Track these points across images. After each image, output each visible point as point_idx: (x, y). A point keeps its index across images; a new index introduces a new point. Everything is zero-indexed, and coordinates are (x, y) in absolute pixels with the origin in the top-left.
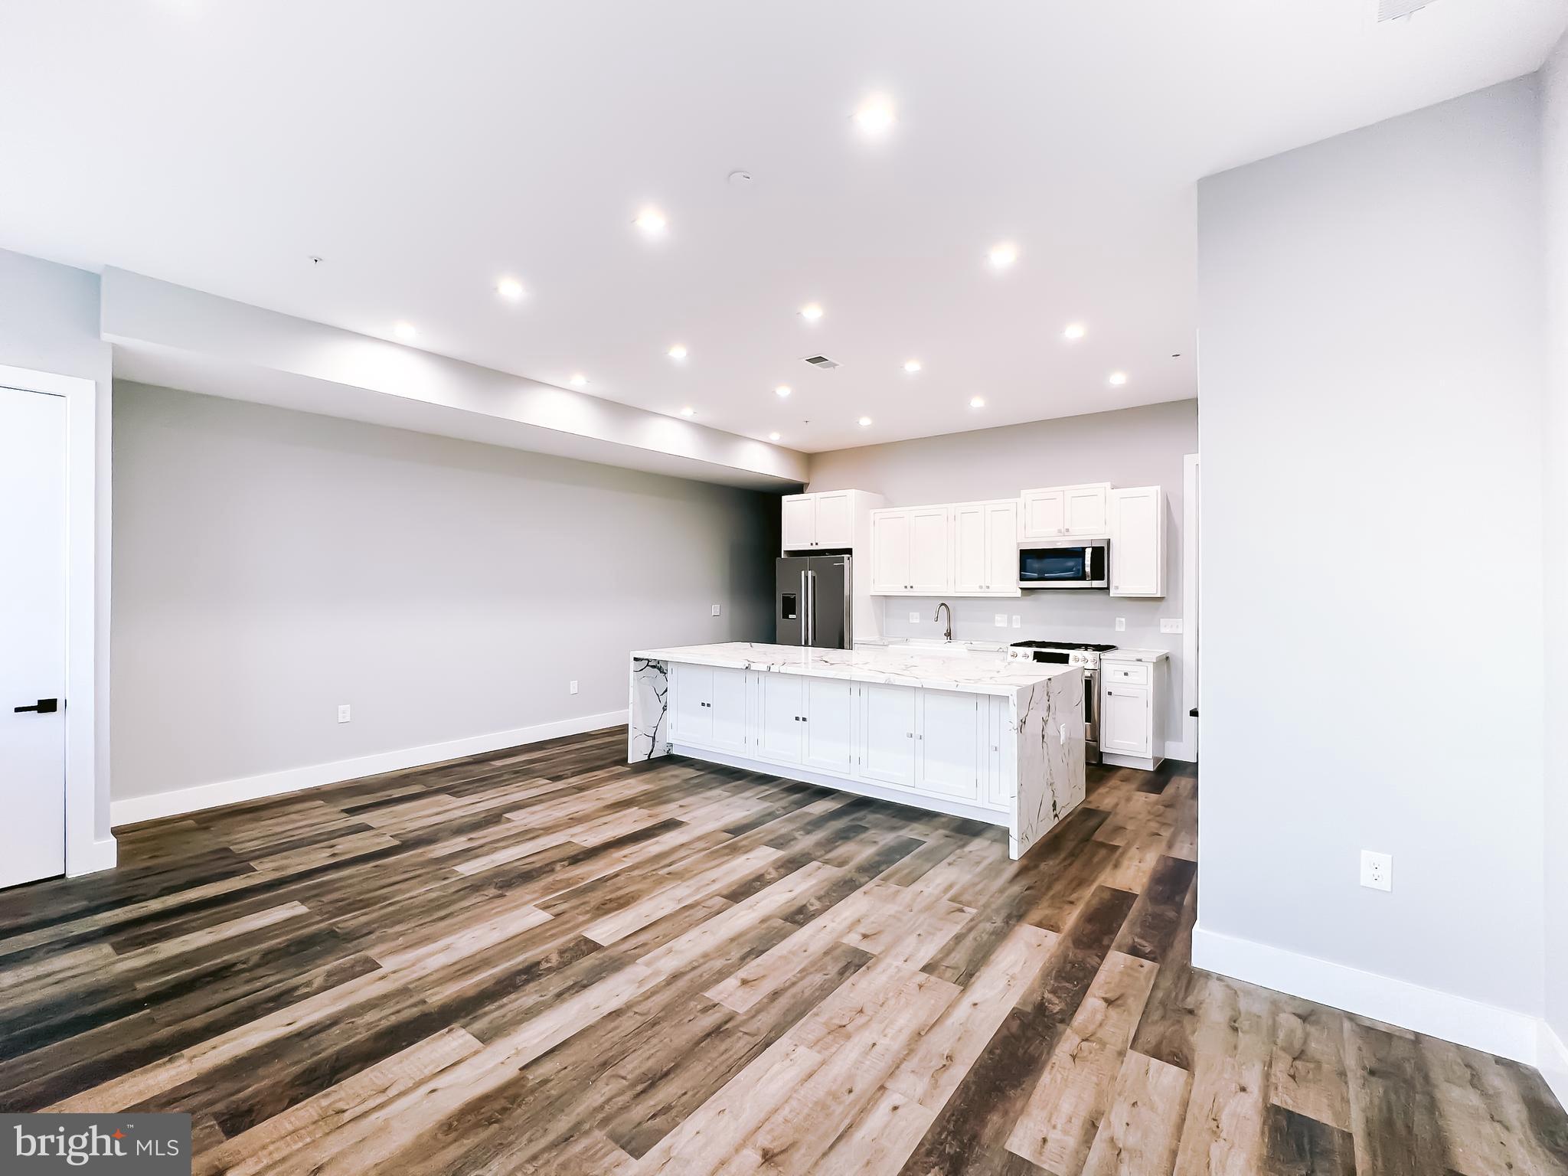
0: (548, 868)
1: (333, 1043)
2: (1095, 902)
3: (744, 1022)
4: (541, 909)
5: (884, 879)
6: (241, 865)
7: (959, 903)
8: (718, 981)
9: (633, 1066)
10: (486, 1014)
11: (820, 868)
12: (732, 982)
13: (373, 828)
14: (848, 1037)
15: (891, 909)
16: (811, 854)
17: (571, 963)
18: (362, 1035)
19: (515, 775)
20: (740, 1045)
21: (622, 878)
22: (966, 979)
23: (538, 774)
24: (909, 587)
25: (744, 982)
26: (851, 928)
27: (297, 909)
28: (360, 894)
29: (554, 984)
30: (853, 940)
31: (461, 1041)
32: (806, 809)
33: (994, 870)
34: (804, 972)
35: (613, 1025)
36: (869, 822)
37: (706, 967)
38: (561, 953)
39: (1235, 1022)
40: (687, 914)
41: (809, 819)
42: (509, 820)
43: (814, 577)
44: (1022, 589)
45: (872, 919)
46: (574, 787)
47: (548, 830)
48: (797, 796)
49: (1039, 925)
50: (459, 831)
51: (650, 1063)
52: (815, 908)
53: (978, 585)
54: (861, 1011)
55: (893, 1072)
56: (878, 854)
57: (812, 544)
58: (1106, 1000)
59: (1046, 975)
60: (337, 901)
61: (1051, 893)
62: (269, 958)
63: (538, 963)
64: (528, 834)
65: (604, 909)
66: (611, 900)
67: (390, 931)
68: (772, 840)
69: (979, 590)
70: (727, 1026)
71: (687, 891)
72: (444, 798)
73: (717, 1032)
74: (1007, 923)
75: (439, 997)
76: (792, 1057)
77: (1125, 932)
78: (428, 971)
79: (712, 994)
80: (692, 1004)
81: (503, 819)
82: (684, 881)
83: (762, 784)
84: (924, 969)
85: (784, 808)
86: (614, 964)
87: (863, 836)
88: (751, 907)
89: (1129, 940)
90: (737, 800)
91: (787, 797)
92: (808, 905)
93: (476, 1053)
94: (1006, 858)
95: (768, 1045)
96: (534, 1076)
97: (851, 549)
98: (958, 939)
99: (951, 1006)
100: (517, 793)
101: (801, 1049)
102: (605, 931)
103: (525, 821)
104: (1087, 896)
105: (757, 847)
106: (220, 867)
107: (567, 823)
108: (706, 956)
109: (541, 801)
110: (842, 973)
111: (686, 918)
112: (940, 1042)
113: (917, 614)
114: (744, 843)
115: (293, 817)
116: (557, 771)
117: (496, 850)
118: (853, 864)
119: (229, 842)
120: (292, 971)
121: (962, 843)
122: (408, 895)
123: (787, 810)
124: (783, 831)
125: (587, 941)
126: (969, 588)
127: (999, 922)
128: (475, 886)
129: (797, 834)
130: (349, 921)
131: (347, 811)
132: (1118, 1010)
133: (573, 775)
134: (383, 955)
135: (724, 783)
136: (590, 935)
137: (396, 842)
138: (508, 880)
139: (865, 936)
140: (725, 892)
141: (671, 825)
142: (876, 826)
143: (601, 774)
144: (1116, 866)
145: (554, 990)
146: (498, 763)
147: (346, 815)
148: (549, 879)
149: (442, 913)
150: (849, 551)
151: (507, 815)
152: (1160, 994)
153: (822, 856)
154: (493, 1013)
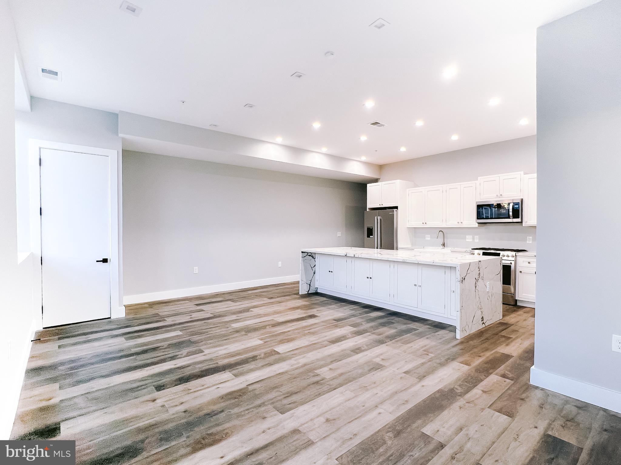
0: (264, 327)
1: (188, 372)
2: (491, 357)
3: (328, 381)
4: (259, 340)
5: (397, 341)
6: (162, 319)
7: (427, 352)
8: (321, 368)
9: (285, 389)
10: (237, 369)
11: (370, 335)
12: (326, 369)
13: (204, 311)
14: (367, 390)
15: (397, 351)
16: (367, 330)
17: (268, 357)
18: (197, 370)
19: (256, 296)
20: (325, 388)
21: (291, 332)
22: (422, 377)
23: (265, 296)
24: (424, 223)
25: (330, 369)
26: (377, 356)
27: (179, 333)
28: (199, 330)
29: (260, 363)
30: (378, 360)
31: (228, 375)
32: (368, 315)
33: (448, 341)
34: (355, 368)
35: (280, 377)
36: (395, 321)
37: (317, 363)
38: (265, 354)
39: (543, 405)
40: (313, 346)
41: (370, 318)
42: (252, 311)
43: (381, 219)
44: (478, 223)
45: (387, 354)
46: (277, 302)
47: (265, 315)
48: (367, 309)
49: (461, 363)
50: (234, 313)
51: (291, 389)
52: (365, 348)
53: (457, 222)
54: (375, 383)
55: (382, 403)
56: (396, 332)
57: (380, 205)
58: (483, 391)
59: (458, 379)
60: (191, 332)
61: (471, 352)
62: (170, 346)
63: (257, 356)
64: (259, 316)
65: (282, 342)
66: (285, 339)
67: (208, 342)
68: (352, 324)
69: (457, 224)
70: (321, 382)
71: (315, 339)
72: (229, 302)
73: (317, 383)
74: (447, 361)
75: (222, 362)
76: (344, 393)
77: (502, 369)
78: (219, 355)
79: (317, 371)
80: (310, 374)
81: (250, 311)
82: (314, 335)
83: (352, 305)
84: (405, 373)
85: (360, 314)
86: (282, 359)
87: (391, 325)
88: (338, 346)
89: (502, 372)
90: (341, 309)
91: (362, 310)
92: (362, 347)
93: (233, 379)
94: (455, 338)
95: (335, 389)
96: (250, 388)
97: (398, 206)
98: (423, 364)
99: (412, 385)
100: (256, 302)
101: (347, 392)
102: (281, 349)
103: (258, 312)
104: (488, 355)
105: (346, 326)
106: (155, 319)
107: (273, 313)
108: (318, 360)
109: (264, 306)
110: (370, 370)
111: (312, 347)
112: (405, 396)
113: (429, 236)
114: (341, 324)
115: (179, 305)
116: (271, 296)
117: (246, 320)
118: (384, 335)
119: (158, 312)
120: (177, 350)
121: (435, 331)
122: (215, 332)
123: (361, 314)
124: (357, 321)
125: (275, 351)
126: (452, 223)
127: (443, 360)
128: (237, 331)
129: (363, 323)
130: (195, 338)
131: (196, 305)
132: (488, 395)
133: (278, 297)
134: (205, 349)
135: (336, 303)
136: (276, 349)
137: (212, 316)
138: (249, 330)
139: (383, 359)
140: (329, 340)
141: (312, 316)
142: (398, 322)
143: (288, 297)
144: (507, 345)
145: (260, 365)
146: (250, 292)
147: (196, 306)
148: (264, 331)
149: (225, 338)
150: (396, 208)
151: (251, 309)
152: (510, 392)
153: (372, 331)
154: (240, 369)
